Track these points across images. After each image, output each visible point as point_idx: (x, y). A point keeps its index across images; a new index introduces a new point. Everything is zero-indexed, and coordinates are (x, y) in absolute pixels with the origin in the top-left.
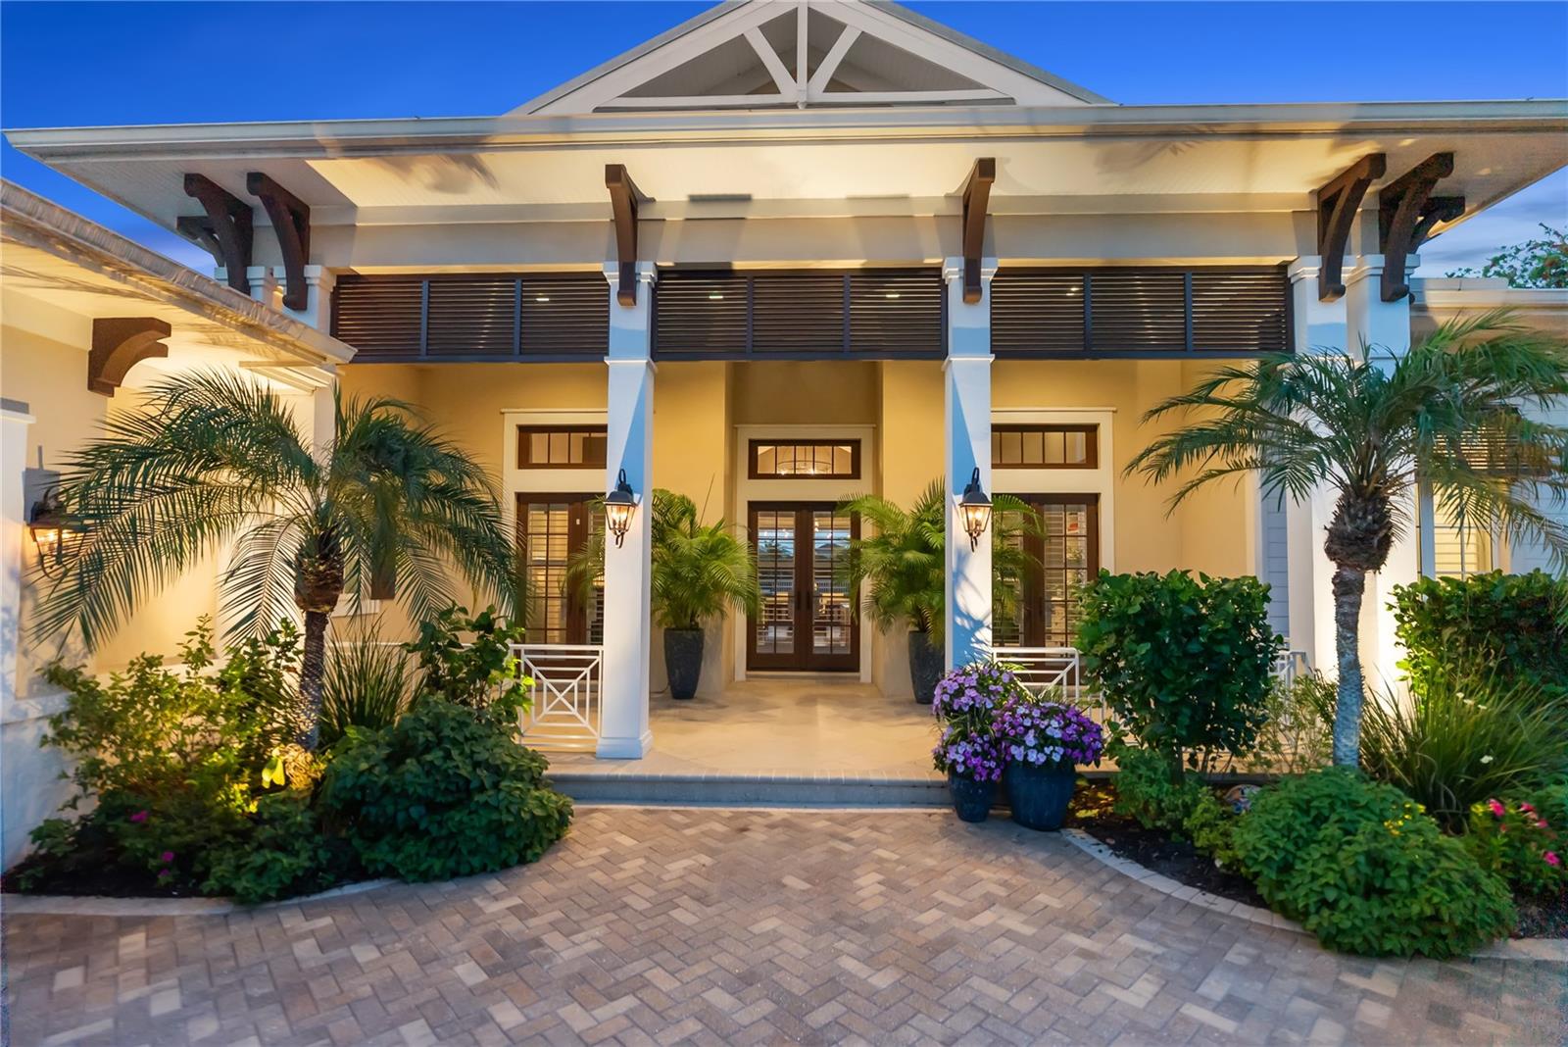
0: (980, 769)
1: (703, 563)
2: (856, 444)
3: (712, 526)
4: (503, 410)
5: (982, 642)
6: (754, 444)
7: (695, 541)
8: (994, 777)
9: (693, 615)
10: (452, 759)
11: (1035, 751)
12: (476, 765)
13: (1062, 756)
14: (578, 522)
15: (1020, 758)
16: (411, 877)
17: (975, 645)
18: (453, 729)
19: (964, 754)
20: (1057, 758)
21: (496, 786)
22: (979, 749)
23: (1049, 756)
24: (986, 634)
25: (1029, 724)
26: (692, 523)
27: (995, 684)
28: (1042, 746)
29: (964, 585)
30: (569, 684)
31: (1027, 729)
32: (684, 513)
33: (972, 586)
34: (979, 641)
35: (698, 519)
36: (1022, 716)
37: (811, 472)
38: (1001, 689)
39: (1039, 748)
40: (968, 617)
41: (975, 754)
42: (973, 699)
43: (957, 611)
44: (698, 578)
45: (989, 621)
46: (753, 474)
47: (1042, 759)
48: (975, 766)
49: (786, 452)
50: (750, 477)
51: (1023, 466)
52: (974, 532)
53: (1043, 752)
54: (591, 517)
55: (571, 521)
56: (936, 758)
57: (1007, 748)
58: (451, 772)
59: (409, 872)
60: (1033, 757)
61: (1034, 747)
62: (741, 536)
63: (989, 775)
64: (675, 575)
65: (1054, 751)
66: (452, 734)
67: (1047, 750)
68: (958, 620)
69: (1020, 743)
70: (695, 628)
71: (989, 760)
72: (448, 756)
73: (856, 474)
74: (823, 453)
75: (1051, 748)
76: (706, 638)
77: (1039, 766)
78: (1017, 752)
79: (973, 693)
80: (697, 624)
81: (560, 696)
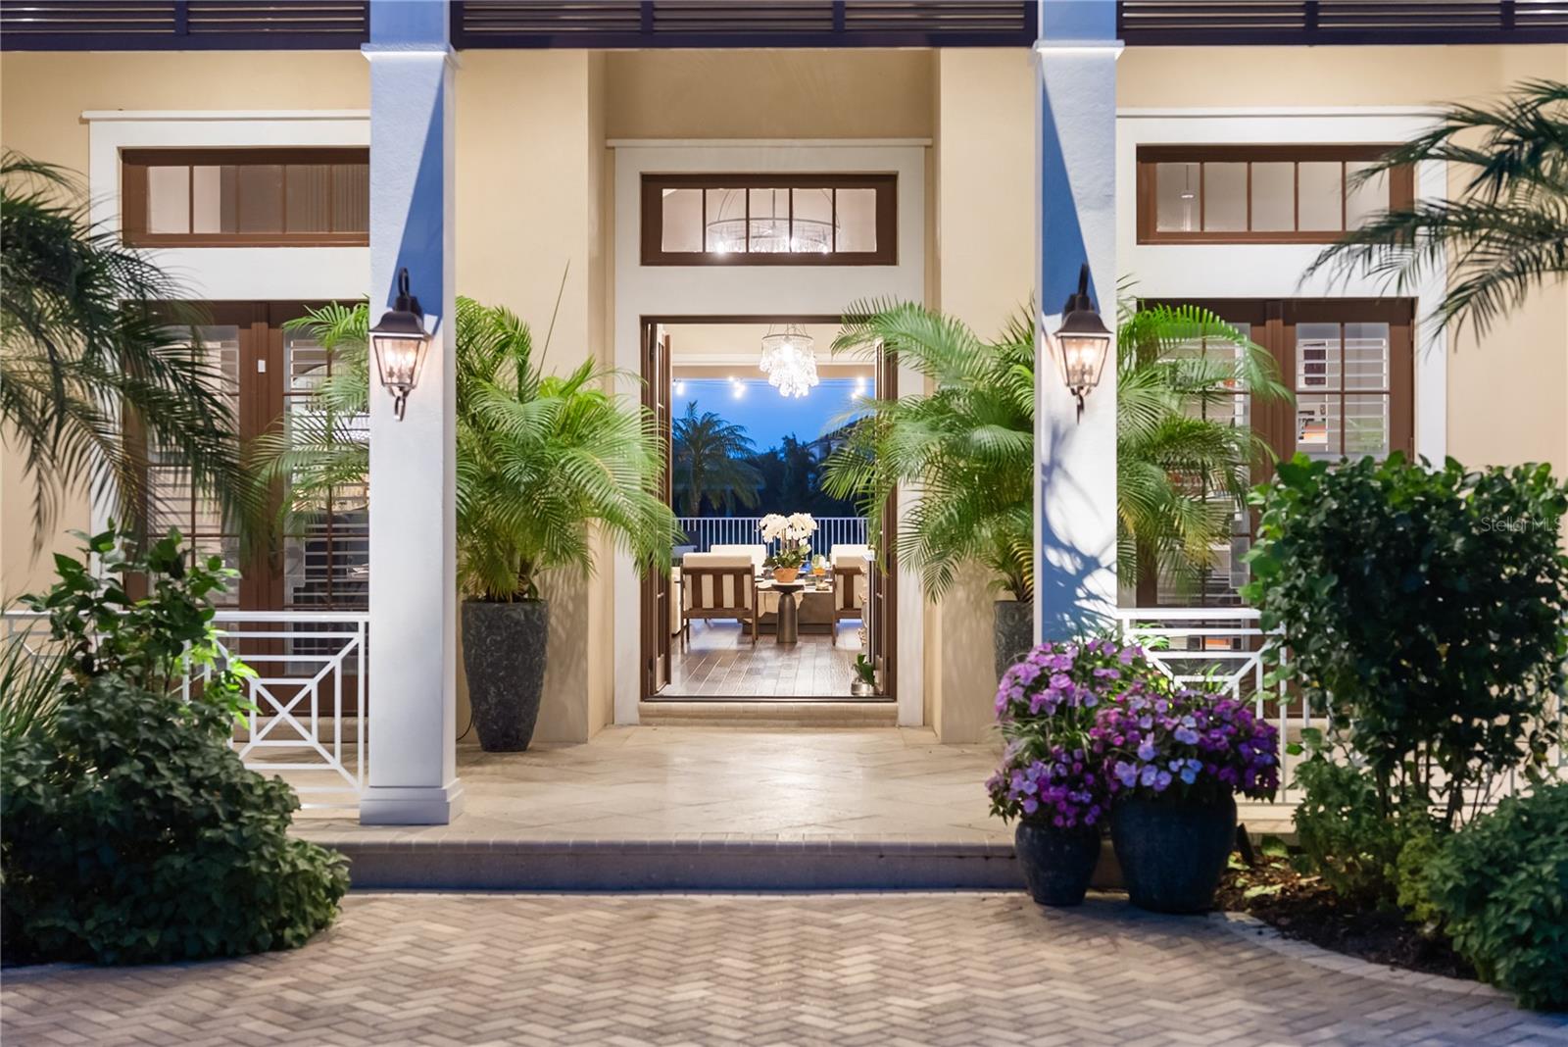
0: (1064, 806)
1: (549, 453)
2: (885, 185)
3: (564, 375)
4: (86, 115)
5: (1097, 597)
6: (653, 185)
7: (534, 408)
8: (1088, 820)
9: (526, 567)
10: (157, 773)
11: (1155, 769)
12: (196, 785)
13: (1199, 775)
14: (262, 366)
15: (1131, 783)
16: (109, 957)
17: (1084, 604)
18: (149, 727)
19: (1037, 781)
20: (1188, 778)
21: (233, 817)
22: (1063, 772)
23: (1176, 775)
24: (1104, 582)
25: (1148, 726)
26: (522, 368)
27: (1107, 665)
28: (1167, 761)
29: (1061, 486)
30: (300, 687)
31: (1143, 734)
32: (502, 348)
33: (1080, 491)
34: (1090, 596)
35: (534, 360)
36: (1137, 712)
37: (784, 245)
38: (1116, 676)
39: (1159, 762)
40: (1072, 550)
41: (1057, 781)
42: (1064, 691)
43: (1050, 538)
44: (541, 484)
45: (1110, 556)
46: (652, 253)
47: (1166, 780)
48: (1056, 801)
49: (726, 203)
50: (646, 260)
51: (1250, 237)
52: (1079, 389)
53: (1167, 768)
54: (289, 355)
55: (248, 365)
56: (994, 796)
57: (1111, 767)
58: (159, 793)
59: (105, 948)
60: (1150, 778)
61: (1153, 762)
62: (627, 397)
63: (1080, 816)
64: (493, 482)
65: (1185, 766)
66: (151, 737)
67: (1174, 766)
68: (1053, 556)
69: (1130, 758)
70: (529, 598)
71: (1079, 791)
72: (151, 771)
73: (886, 253)
74: (812, 202)
75: (1181, 762)
76: (553, 621)
77: (1162, 793)
78: (1124, 772)
79: (1065, 682)
80: (533, 589)
81: (284, 713)
